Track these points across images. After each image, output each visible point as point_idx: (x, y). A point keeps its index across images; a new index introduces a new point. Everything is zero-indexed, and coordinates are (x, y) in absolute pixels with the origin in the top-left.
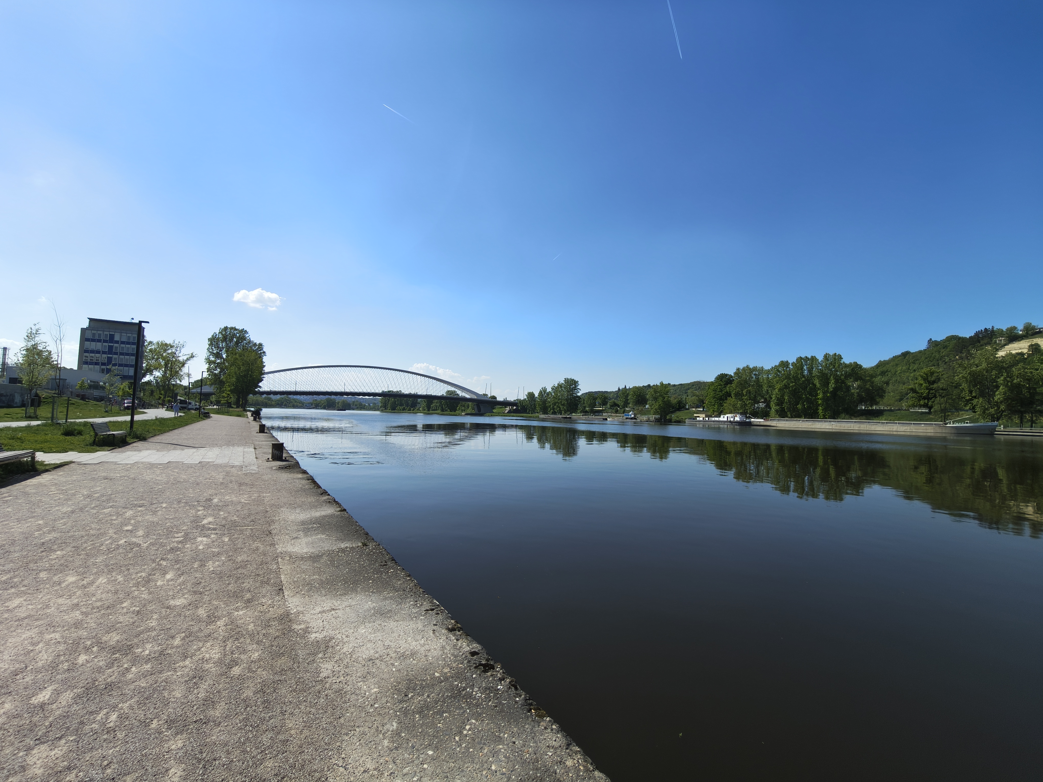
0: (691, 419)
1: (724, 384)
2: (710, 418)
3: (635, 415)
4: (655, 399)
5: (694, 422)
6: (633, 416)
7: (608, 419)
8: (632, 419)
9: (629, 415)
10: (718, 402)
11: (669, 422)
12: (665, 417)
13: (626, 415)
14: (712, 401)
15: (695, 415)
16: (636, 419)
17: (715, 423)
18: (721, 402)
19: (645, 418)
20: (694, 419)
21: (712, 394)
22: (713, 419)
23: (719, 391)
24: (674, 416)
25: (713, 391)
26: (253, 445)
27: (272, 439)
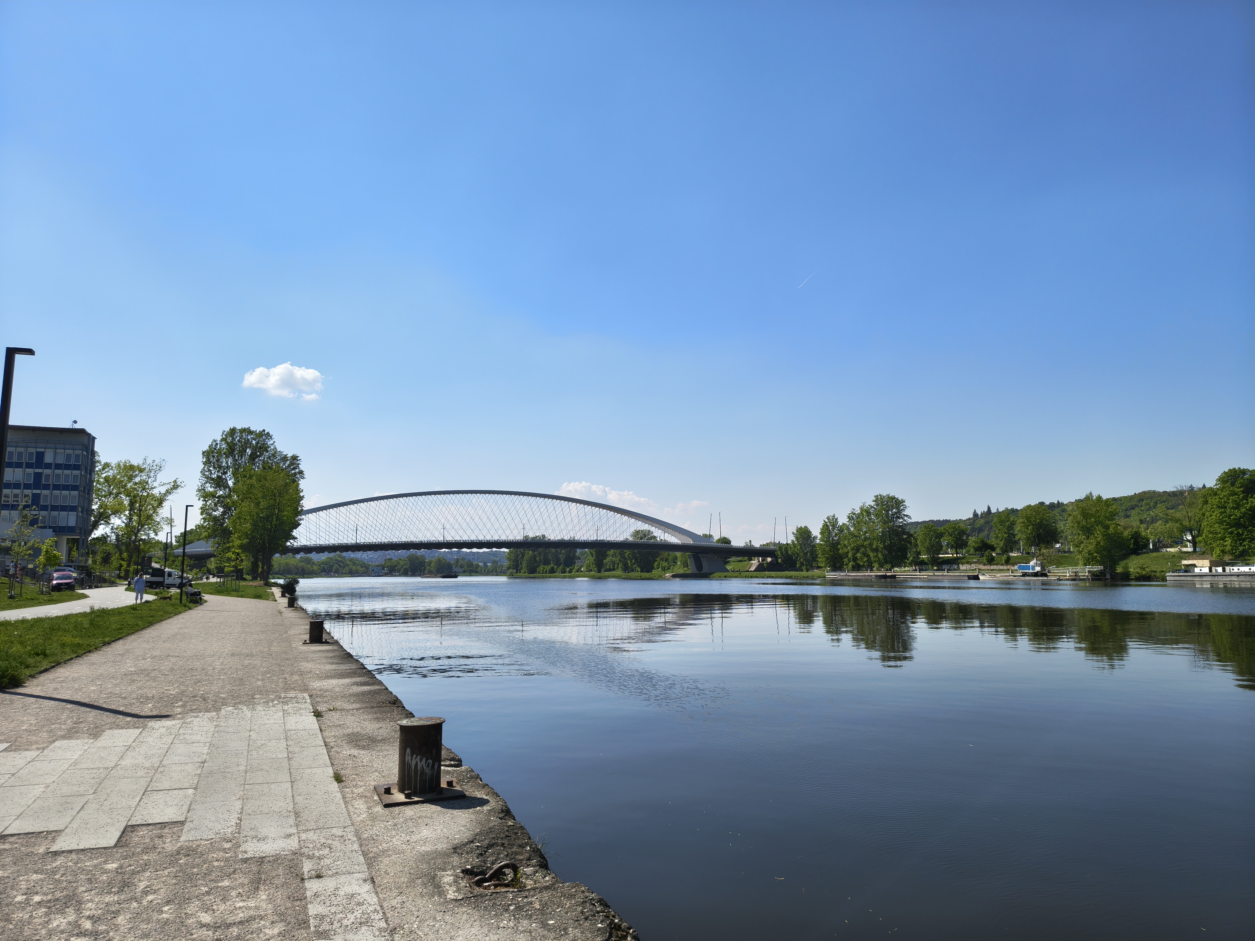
0: (1176, 571)
1: (1243, 492)
2: (1227, 568)
3: (1043, 568)
4: (1088, 531)
5: (1189, 578)
6: (1038, 569)
7: (981, 577)
8: (1036, 574)
9: (1028, 568)
10: (1231, 533)
11: (1125, 579)
12: (1113, 568)
13: (1020, 568)
14: (1218, 530)
15: (1185, 562)
16: (1046, 575)
17: (1241, 578)
18: (1240, 531)
19: (1068, 572)
20: (1186, 571)
21: (1216, 514)
22: (1236, 569)
23: (1234, 508)
24: (1134, 565)
25: (1218, 507)
26: (306, 695)
27: (354, 666)
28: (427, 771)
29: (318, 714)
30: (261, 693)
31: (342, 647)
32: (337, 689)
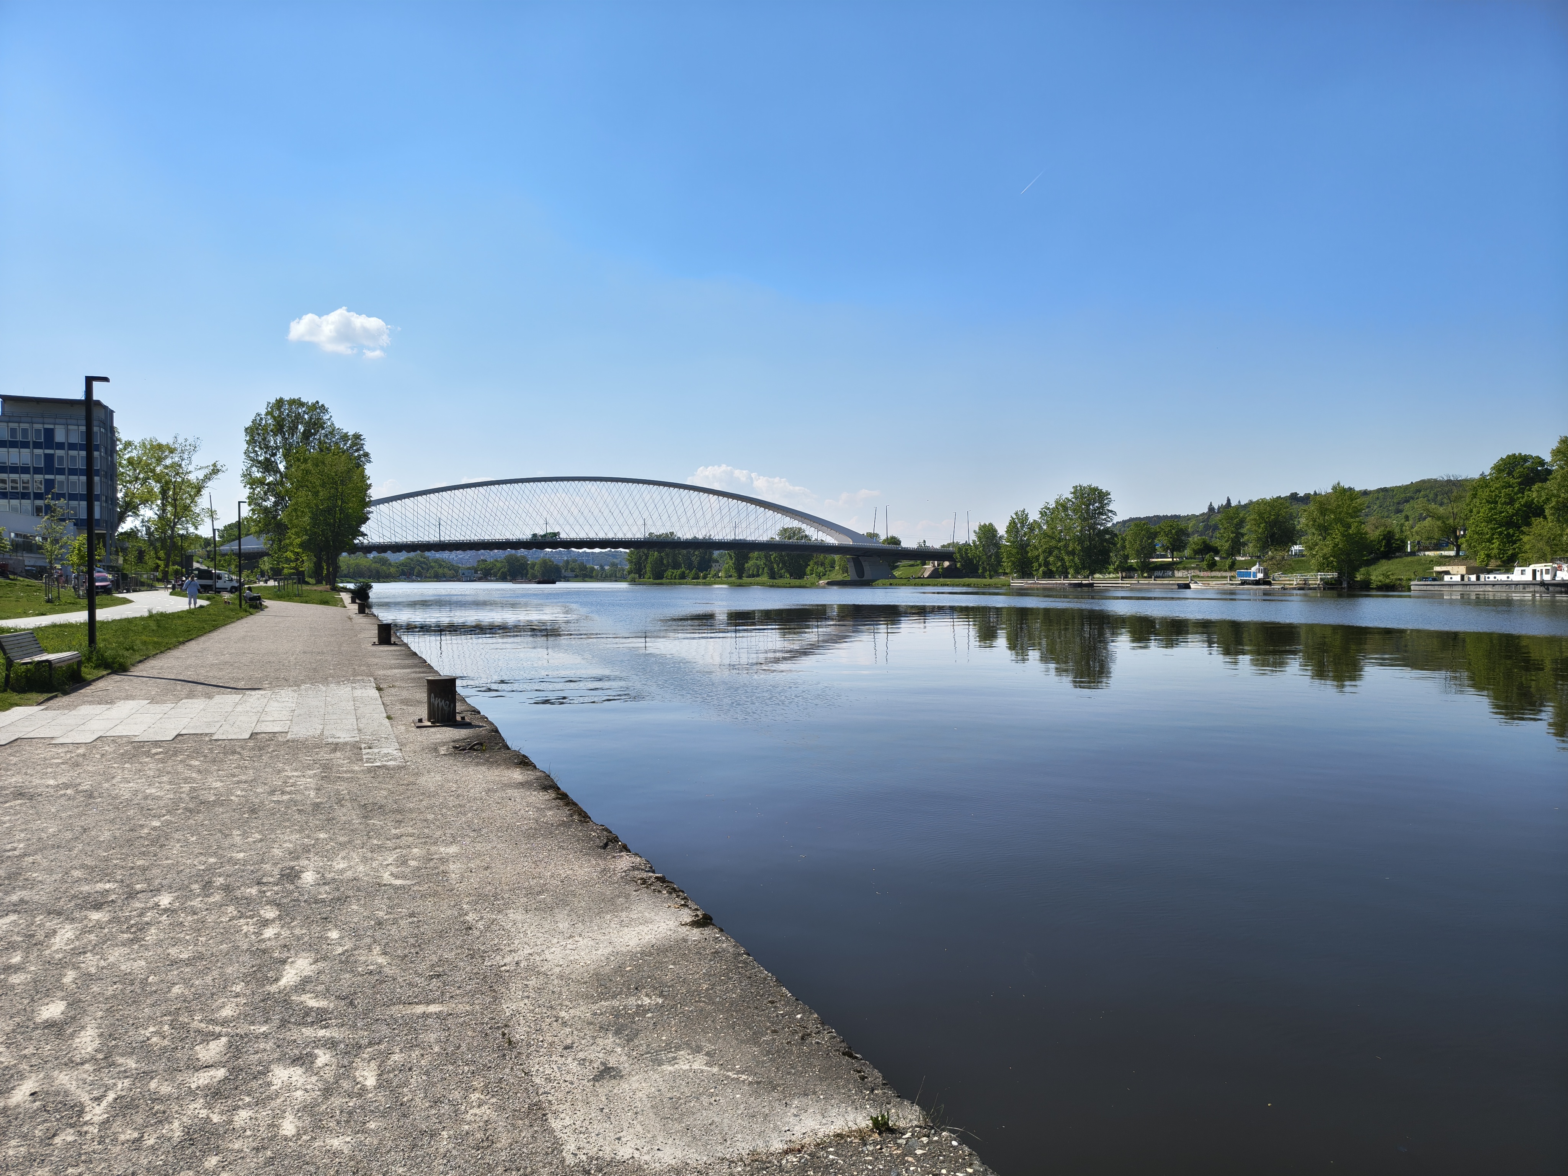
0: (1426, 579)
1: (1520, 484)
2: (1482, 576)
3: (1266, 574)
4: (1324, 530)
5: (1437, 588)
6: (1260, 576)
7: (1192, 586)
8: (1257, 583)
9: (1249, 575)
10: (1501, 533)
11: (1364, 589)
12: (1351, 577)
13: (1240, 575)
14: (1486, 530)
15: (1438, 569)
16: (1269, 583)
17: (1497, 588)
18: (1511, 531)
19: (1295, 580)
20: (1434, 580)
21: (1484, 510)
22: (1491, 577)
23: (1505, 503)
24: (1377, 573)
25: (1488, 502)
26: (372, 679)
27: (416, 661)
28: (445, 708)
29: (379, 689)
30: (333, 677)
31: (409, 648)
32: (398, 675)
